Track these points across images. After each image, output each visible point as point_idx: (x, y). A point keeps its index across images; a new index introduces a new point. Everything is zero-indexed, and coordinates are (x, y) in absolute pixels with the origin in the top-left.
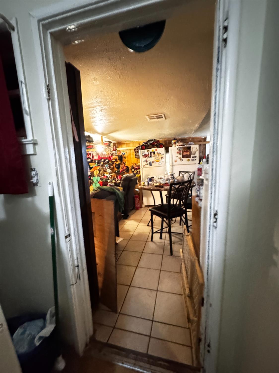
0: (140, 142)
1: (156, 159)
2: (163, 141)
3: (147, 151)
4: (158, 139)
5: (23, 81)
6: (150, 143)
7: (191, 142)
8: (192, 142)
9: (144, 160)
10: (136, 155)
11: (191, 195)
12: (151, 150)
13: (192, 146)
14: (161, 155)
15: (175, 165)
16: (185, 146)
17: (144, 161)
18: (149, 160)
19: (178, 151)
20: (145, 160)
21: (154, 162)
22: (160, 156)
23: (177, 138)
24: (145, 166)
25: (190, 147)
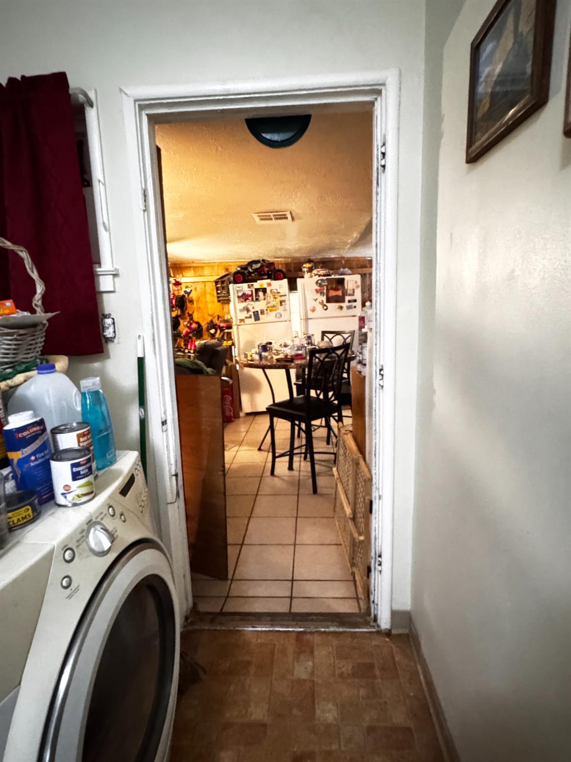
0: (229, 264)
1: (269, 305)
2: (282, 264)
3: (247, 286)
4: (271, 260)
5: (102, 179)
6: (253, 268)
7: (344, 268)
8: (347, 269)
9: (241, 308)
10: (219, 295)
11: (347, 380)
12: (257, 285)
13: (346, 277)
14: (281, 296)
15: (311, 319)
16: (333, 277)
17: (241, 311)
18: (252, 307)
19: (318, 288)
20: (244, 307)
21: (265, 311)
22: (279, 299)
23: (313, 258)
24: (244, 322)
25: (343, 279)
